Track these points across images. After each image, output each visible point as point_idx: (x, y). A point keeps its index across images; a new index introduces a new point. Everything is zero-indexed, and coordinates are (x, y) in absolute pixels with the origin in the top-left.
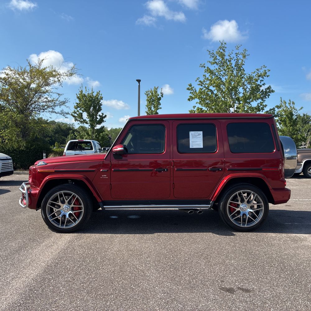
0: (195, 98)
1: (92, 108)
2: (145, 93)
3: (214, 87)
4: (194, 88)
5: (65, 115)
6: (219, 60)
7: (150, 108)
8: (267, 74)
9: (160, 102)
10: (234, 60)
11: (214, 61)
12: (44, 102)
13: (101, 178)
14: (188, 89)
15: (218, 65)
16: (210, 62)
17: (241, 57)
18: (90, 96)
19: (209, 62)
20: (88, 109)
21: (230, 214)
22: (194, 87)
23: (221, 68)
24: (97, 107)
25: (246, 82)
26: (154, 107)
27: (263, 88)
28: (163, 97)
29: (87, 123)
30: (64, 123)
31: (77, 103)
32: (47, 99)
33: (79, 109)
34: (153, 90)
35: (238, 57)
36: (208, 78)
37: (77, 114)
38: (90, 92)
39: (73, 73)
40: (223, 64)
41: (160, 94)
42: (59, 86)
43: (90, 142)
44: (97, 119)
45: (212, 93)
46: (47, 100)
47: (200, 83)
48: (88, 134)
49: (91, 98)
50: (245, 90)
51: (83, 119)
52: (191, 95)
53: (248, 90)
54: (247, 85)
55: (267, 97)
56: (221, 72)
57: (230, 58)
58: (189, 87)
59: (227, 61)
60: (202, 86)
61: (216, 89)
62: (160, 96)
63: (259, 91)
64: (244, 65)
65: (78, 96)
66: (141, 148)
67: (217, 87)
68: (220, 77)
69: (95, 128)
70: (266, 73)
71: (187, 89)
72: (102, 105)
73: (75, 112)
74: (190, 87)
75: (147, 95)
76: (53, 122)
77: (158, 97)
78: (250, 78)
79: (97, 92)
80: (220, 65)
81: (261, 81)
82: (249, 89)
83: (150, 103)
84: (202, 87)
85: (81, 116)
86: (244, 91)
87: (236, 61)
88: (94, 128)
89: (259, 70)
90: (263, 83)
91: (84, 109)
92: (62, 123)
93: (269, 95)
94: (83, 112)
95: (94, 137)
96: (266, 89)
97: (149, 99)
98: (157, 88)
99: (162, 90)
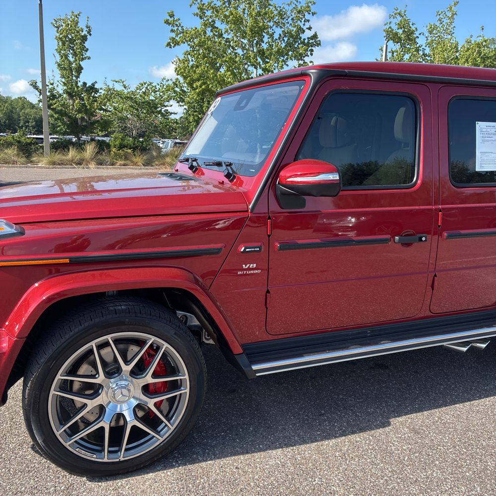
0: (182, 42)
2: (52, 23)
7: (66, 56)
8: (312, 10)
9: (87, 44)
13: (240, 273)
14: (167, 22)
22: (179, 19)
26: (75, 54)
27: (306, 36)
28: (90, 35)
41: (85, 29)
45: (221, 35)
47: (198, 11)
52: (172, 35)
55: (309, 54)
58: (169, 18)
62: (86, 33)
70: (309, 7)
71: (165, 22)
74: (170, 19)
75: (58, 27)
77: (82, 34)
83: (64, 44)
90: (308, 26)
93: (313, 50)
96: (308, 38)
97: (61, 36)
98: (79, 16)
99: (88, 20)
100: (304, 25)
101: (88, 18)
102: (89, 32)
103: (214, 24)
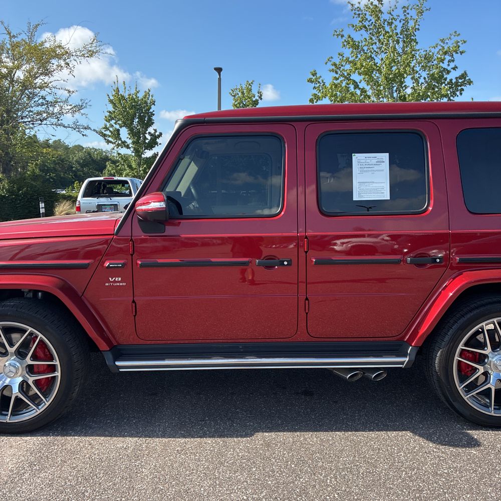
0: (322, 97)
1: (137, 120)
2: (230, 93)
3: (360, 74)
4: (321, 79)
5: (81, 130)
6: (371, 22)
8: (461, 49)
10: (400, 22)
11: (361, 24)
12: (38, 105)
13: (107, 284)
14: (310, 81)
15: (369, 32)
16: (353, 26)
17: (413, 13)
18: (133, 99)
19: (350, 26)
20: (129, 122)
21: (462, 381)
22: (320, 77)
23: (374, 38)
24: (146, 119)
25: (417, 65)
27: (453, 76)
28: (261, 99)
29: (128, 147)
30: (97, 148)
31: (110, 112)
32: (45, 99)
33: (114, 121)
34: (244, 86)
35: (408, 14)
36: (348, 59)
37: (110, 131)
38: (133, 91)
39: (95, 51)
40: (378, 30)
41: (257, 95)
42: (69, 74)
43: (126, 182)
44: (145, 140)
45: (356, 86)
46: (44, 101)
47: (333, 67)
48: (130, 167)
49: (135, 102)
50: (417, 81)
51: (122, 141)
52: (315, 92)
53: (422, 80)
54: (420, 72)
55: (458, 93)
56: (374, 46)
57: (391, 17)
58: (312, 76)
59: (386, 23)
60: (337, 73)
61: (364, 79)
62: (257, 98)
63: (444, 83)
64: (418, 30)
65: (112, 98)
66: (223, 191)
67: (366, 74)
68: (371, 56)
69: (143, 156)
70: (459, 47)
71: (308, 81)
72: (154, 115)
73: (106, 128)
74: (313, 78)
75: (234, 96)
76: (79, 148)
77: (254, 99)
78: (428, 58)
79: (145, 92)
80: (371, 31)
81: (449, 61)
82: (425, 78)
84: (337, 76)
85: (117, 134)
86: (413, 83)
87: (404, 22)
88: (140, 156)
89: (446, 42)
90: (454, 66)
91: (124, 122)
92: (93, 148)
93: (463, 90)
94: (121, 127)
95: (142, 172)
96: (456, 78)
97: (236, 103)
98: (252, 83)
99: (259, 87)
100: (449, 65)
101: (260, 84)
102: (260, 98)
103: (349, 77)
